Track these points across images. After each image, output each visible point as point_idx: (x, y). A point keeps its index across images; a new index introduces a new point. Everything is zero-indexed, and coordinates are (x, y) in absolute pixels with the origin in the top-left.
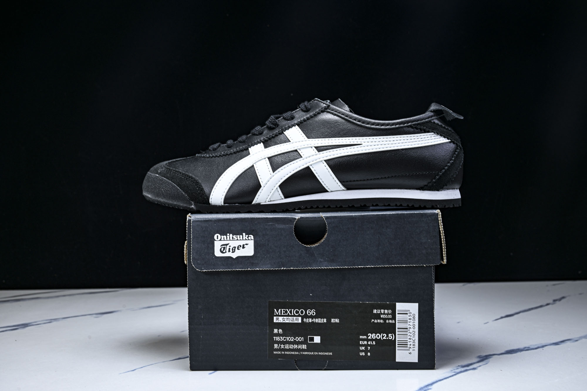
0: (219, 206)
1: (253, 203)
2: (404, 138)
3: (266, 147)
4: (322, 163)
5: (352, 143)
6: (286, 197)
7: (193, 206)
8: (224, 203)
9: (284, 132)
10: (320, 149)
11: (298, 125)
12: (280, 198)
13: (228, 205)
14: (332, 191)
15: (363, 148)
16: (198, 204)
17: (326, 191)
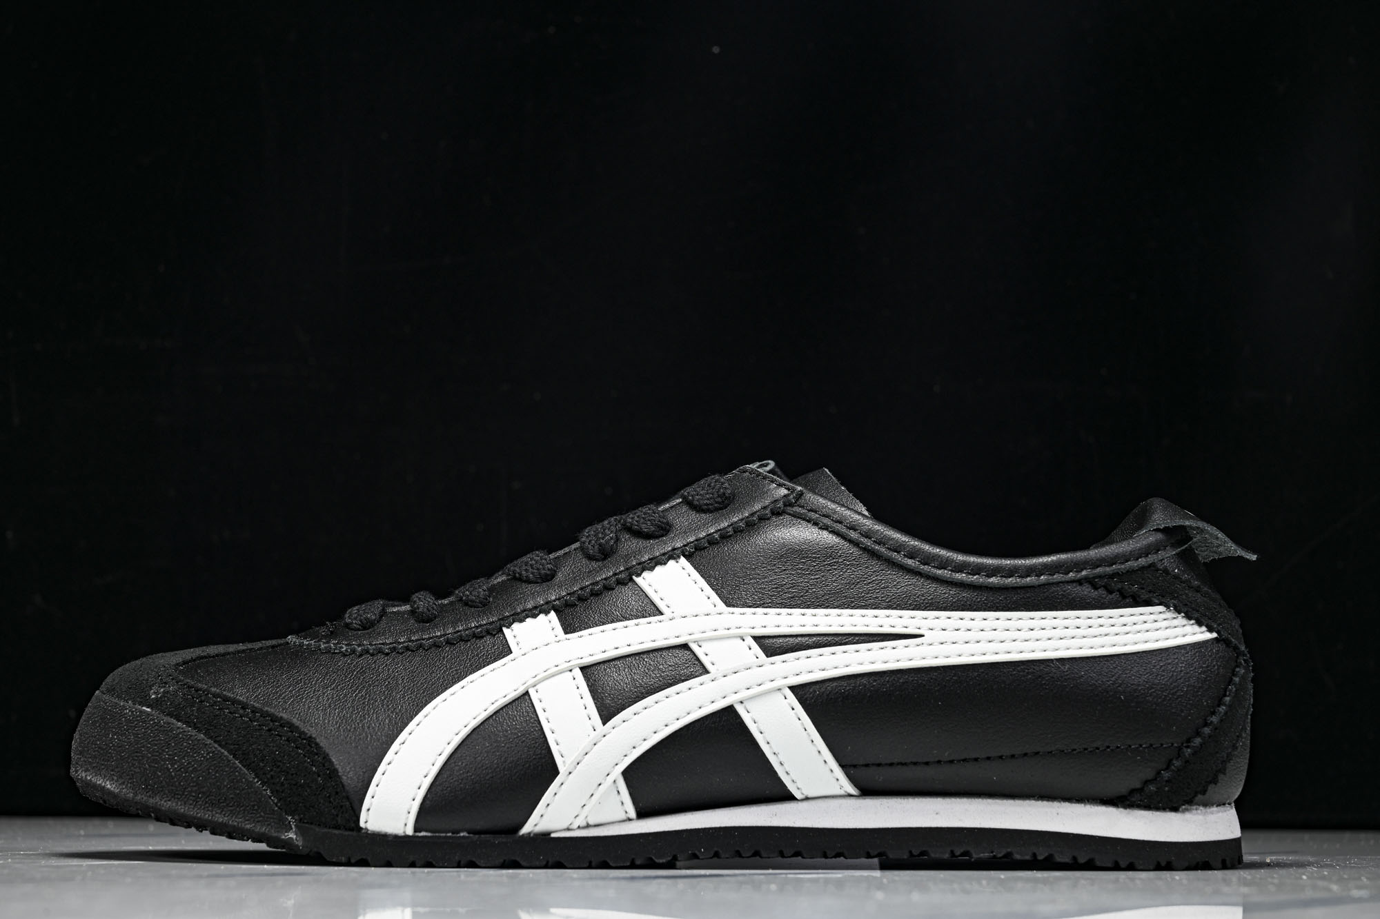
0: (396, 837)
1: (525, 830)
2: (1066, 623)
3: (568, 628)
4: (779, 696)
5: (886, 630)
6: (642, 814)
7: (292, 835)
8: (416, 829)
9: (638, 580)
10: (772, 646)
11: (689, 557)
12: (623, 817)
13: (429, 834)
14: (807, 799)
15: (924, 650)
16: (312, 826)
17: (788, 797)
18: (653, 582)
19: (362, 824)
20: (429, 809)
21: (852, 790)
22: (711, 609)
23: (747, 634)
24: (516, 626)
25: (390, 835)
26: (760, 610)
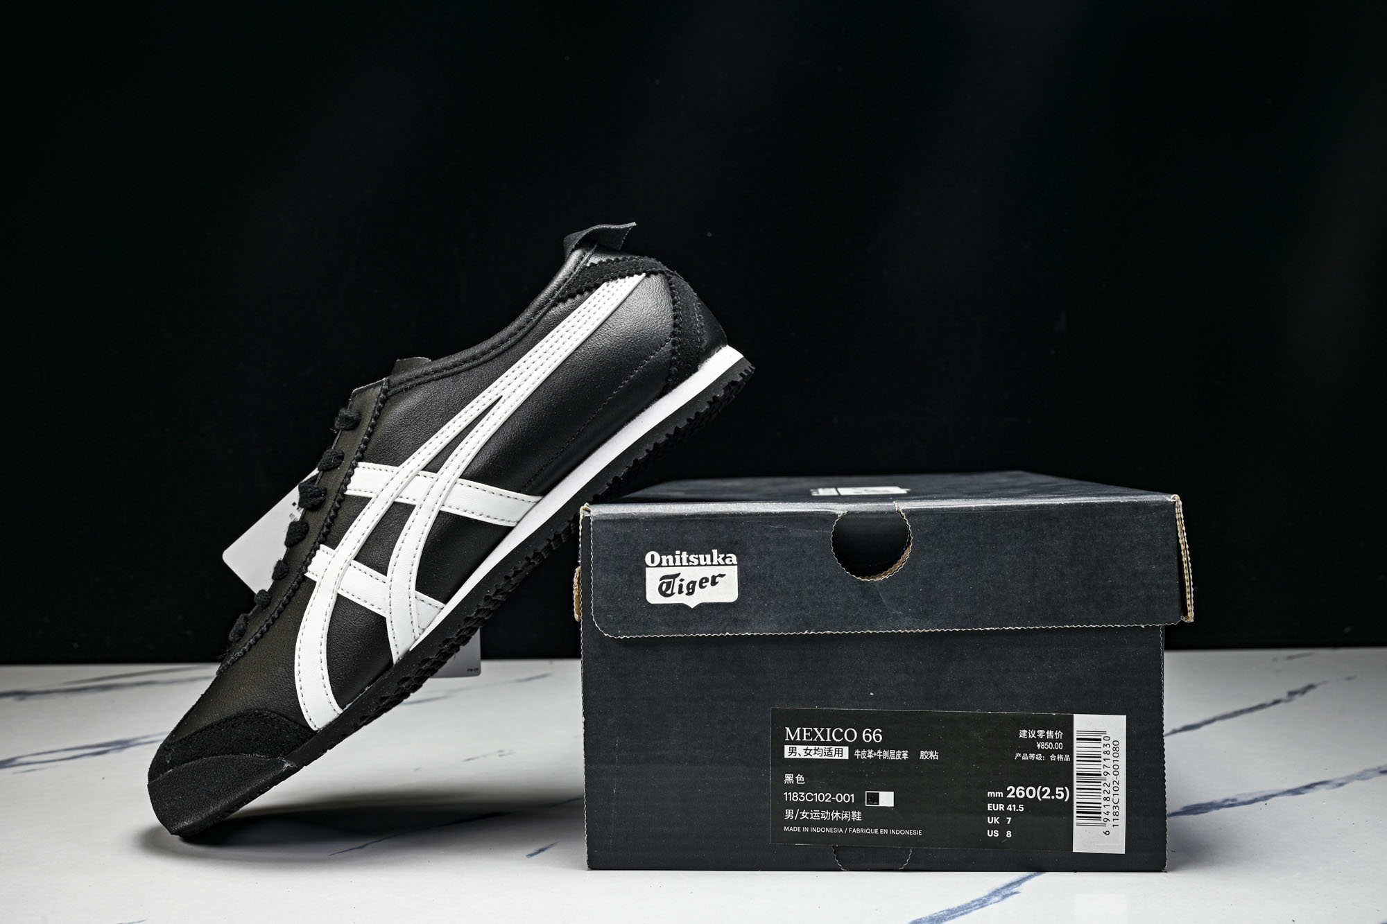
0: (336, 720)
1: (395, 660)
3: (334, 545)
4: (458, 486)
5: (483, 409)
6: (446, 601)
7: (286, 765)
8: (342, 708)
9: (348, 493)
10: (434, 466)
11: (361, 460)
12: (437, 610)
13: (350, 704)
14: (518, 522)
15: (509, 402)
16: (292, 752)
17: (509, 529)
18: (355, 488)
19: (315, 729)
20: (339, 693)
21: (534, 499)
22: (391, 475)
23: (418, 471)
24: (310, 568)
25: (333, 721)
26: (415, 454)
